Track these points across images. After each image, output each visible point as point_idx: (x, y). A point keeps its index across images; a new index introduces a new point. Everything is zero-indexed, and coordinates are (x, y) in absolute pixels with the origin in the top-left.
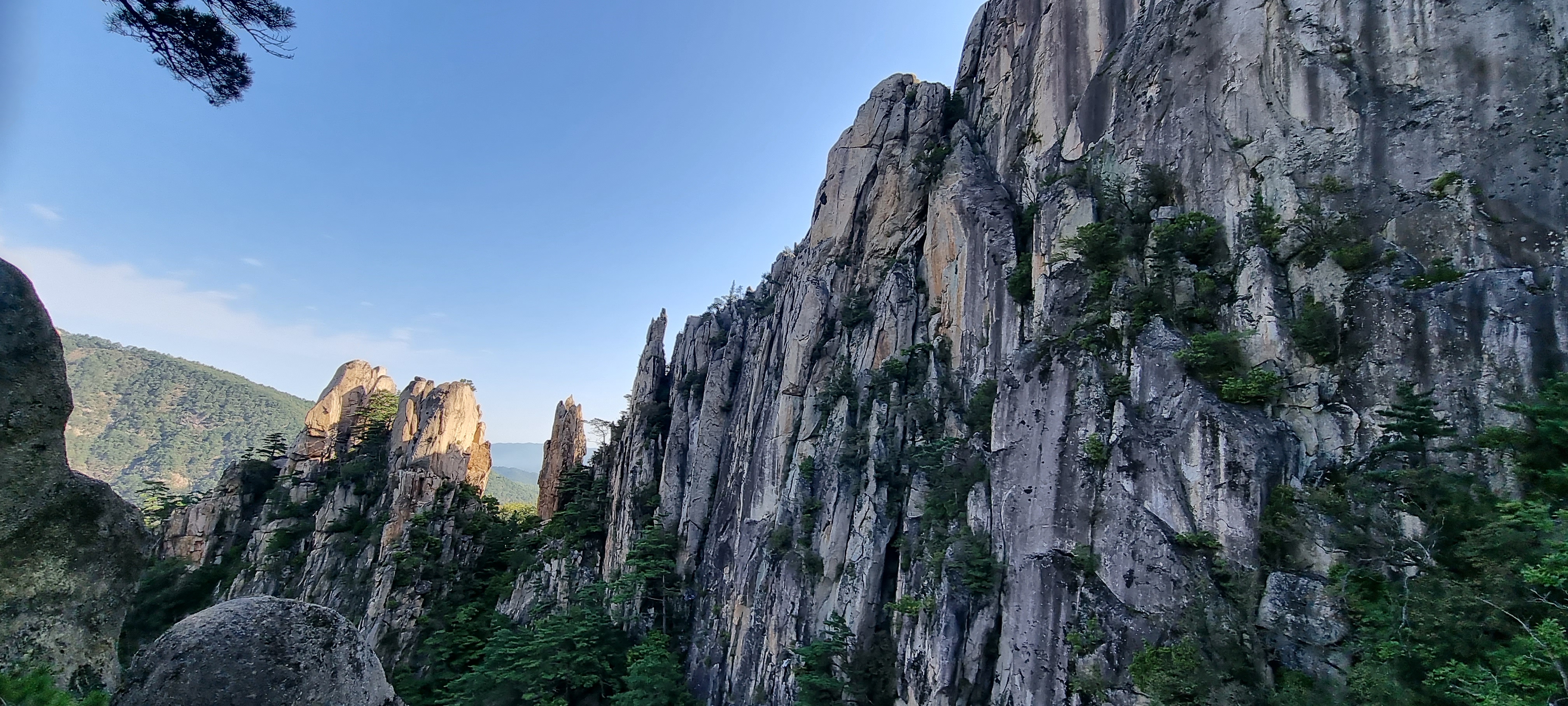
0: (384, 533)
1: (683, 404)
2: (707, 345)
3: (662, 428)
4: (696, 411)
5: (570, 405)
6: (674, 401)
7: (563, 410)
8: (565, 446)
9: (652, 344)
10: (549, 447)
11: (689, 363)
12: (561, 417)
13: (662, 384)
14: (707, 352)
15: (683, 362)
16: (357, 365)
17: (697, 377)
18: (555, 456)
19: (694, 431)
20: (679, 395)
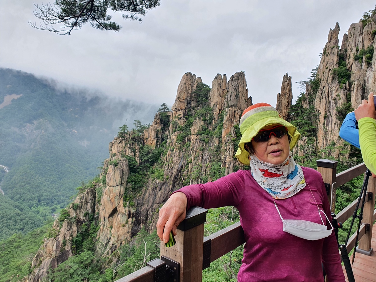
0: (223, 132)
1: (359, 65)
2: (370, 35)
3: (347, 79)
4: (367, 68)
5: (287, 77)
6: (352, 65)
7: (286, 78)
8: (288, 94)
9: (333, 41)
10: (280, 96)
11: (360, 46)
12: (285, 82)
13: (339, 59)
14: (370, 38)
15: (355, 46)
16: (189, 74)
17: (367, 51)
18: (283, 99)
19: (369, 77)
20: (356, 62)
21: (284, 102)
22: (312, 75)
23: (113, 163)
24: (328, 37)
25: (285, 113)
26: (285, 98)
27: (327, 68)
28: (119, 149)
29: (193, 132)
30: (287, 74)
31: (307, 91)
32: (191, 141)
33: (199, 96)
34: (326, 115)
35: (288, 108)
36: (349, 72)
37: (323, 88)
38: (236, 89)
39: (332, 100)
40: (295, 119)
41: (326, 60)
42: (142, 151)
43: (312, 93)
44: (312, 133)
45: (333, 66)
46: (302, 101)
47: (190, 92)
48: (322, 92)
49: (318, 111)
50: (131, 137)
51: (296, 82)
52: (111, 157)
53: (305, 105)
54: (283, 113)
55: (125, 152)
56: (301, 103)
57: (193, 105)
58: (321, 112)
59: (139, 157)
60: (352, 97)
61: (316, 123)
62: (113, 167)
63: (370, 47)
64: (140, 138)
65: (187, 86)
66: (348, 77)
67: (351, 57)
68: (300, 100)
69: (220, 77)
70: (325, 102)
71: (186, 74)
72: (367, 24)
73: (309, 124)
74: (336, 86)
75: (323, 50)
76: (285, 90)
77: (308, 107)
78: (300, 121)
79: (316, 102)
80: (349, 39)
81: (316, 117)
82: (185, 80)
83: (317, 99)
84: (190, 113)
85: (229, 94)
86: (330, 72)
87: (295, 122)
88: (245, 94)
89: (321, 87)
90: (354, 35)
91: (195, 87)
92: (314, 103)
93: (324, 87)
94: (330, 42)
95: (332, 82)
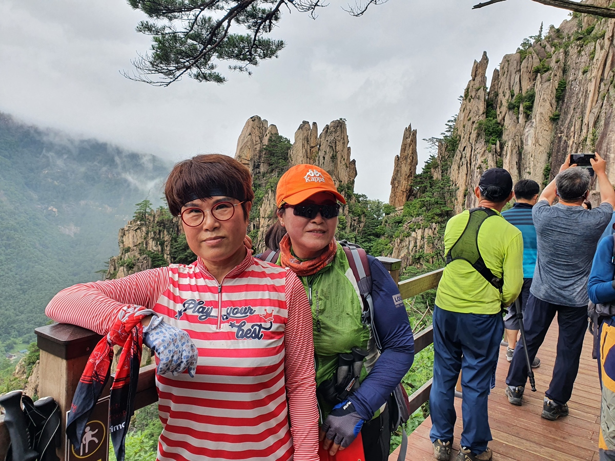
1: (515, 118)
2: (530, 73)
3: (497, 137)
4: (526, 122)
5: (410, 131)
6: (504, 117)
7: (408, 133)
8: (411, 158)
9: (478, 79)
10: (398, 159)
11: (516, 88)
12: (407, 138)
13: (487, 107)
14: (530, 78)
15: (510, 88)
16: (256, 119)
17: (525, 97)
18: (403, 166)
19: (528, 136)
20: (511, 112)
21: (405, 169)
22: (447, 130)
23: (126, 264)
24: (472, 73)
25: (406, 187)
26: (405, 164)
27: (470, 119)
28: (135, 241)
29: (263, 213)
30: (410, 125)
31: (440, 153)
32: (259, 228)
33: (273, 156)
34: (467, 190)
35: (410, 178)
36: (500, 127)
37: (464, 150)
38: (332, 147)
39: (476, 168)
40: (420, 195)
41: (468, 108)
42: (175, 244)
43: (447, 157)
44: (446, 217)
45: (478, 116)
46: (432, 169)
47: (258, 149)
48: (462, 155)
49: (456, 185)
50: (157, 219)
51: (424, 139)
52: (123, 254)
53: (437, 175)
54: (403, 187)
55: (146, 244)
56: (430, 172)
57: (263, 169)
58: (460, 187)
59: (170, 254)
60: (504, 164)
61: (452, 202)
62: (125, 270)
63: (530, 91)
64: (173, 222)
65: (254, 138)
66: (499, 134)
67: (503, 104)
68: (428, 167)
69: (306, 126)
70: (466, 172)
71: (251, 118)
72: (527, 57)
73: (441, 204)
74: (482, 147)
75: (464, 91)
76: (406, 152)
77: (440, 177)
78: (428, 199)
79: (452, 170)
80: (501, 78)
81: (452, 194)
82: (250, 128)
83: (454, 167)
84: (258, 182)
85: (321, 154)
86: (474, 126)
87: (420, 201)
88: (346, 156)
89: (460, 147)
90: (507, 71)
91: (266, 141)
92: (449, 171)
93: (465, 147)
94: (474, 80)
95: (476, 141)
